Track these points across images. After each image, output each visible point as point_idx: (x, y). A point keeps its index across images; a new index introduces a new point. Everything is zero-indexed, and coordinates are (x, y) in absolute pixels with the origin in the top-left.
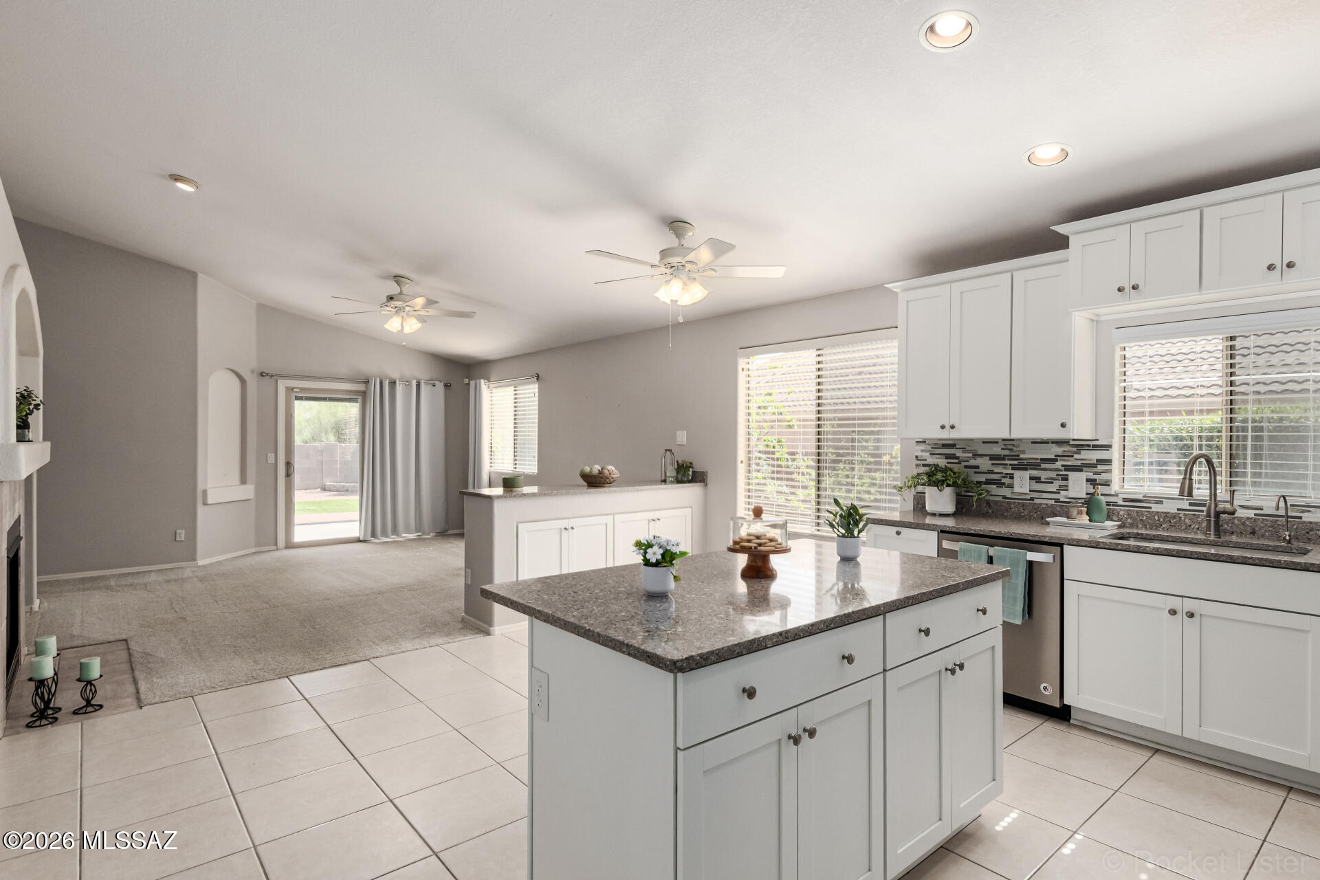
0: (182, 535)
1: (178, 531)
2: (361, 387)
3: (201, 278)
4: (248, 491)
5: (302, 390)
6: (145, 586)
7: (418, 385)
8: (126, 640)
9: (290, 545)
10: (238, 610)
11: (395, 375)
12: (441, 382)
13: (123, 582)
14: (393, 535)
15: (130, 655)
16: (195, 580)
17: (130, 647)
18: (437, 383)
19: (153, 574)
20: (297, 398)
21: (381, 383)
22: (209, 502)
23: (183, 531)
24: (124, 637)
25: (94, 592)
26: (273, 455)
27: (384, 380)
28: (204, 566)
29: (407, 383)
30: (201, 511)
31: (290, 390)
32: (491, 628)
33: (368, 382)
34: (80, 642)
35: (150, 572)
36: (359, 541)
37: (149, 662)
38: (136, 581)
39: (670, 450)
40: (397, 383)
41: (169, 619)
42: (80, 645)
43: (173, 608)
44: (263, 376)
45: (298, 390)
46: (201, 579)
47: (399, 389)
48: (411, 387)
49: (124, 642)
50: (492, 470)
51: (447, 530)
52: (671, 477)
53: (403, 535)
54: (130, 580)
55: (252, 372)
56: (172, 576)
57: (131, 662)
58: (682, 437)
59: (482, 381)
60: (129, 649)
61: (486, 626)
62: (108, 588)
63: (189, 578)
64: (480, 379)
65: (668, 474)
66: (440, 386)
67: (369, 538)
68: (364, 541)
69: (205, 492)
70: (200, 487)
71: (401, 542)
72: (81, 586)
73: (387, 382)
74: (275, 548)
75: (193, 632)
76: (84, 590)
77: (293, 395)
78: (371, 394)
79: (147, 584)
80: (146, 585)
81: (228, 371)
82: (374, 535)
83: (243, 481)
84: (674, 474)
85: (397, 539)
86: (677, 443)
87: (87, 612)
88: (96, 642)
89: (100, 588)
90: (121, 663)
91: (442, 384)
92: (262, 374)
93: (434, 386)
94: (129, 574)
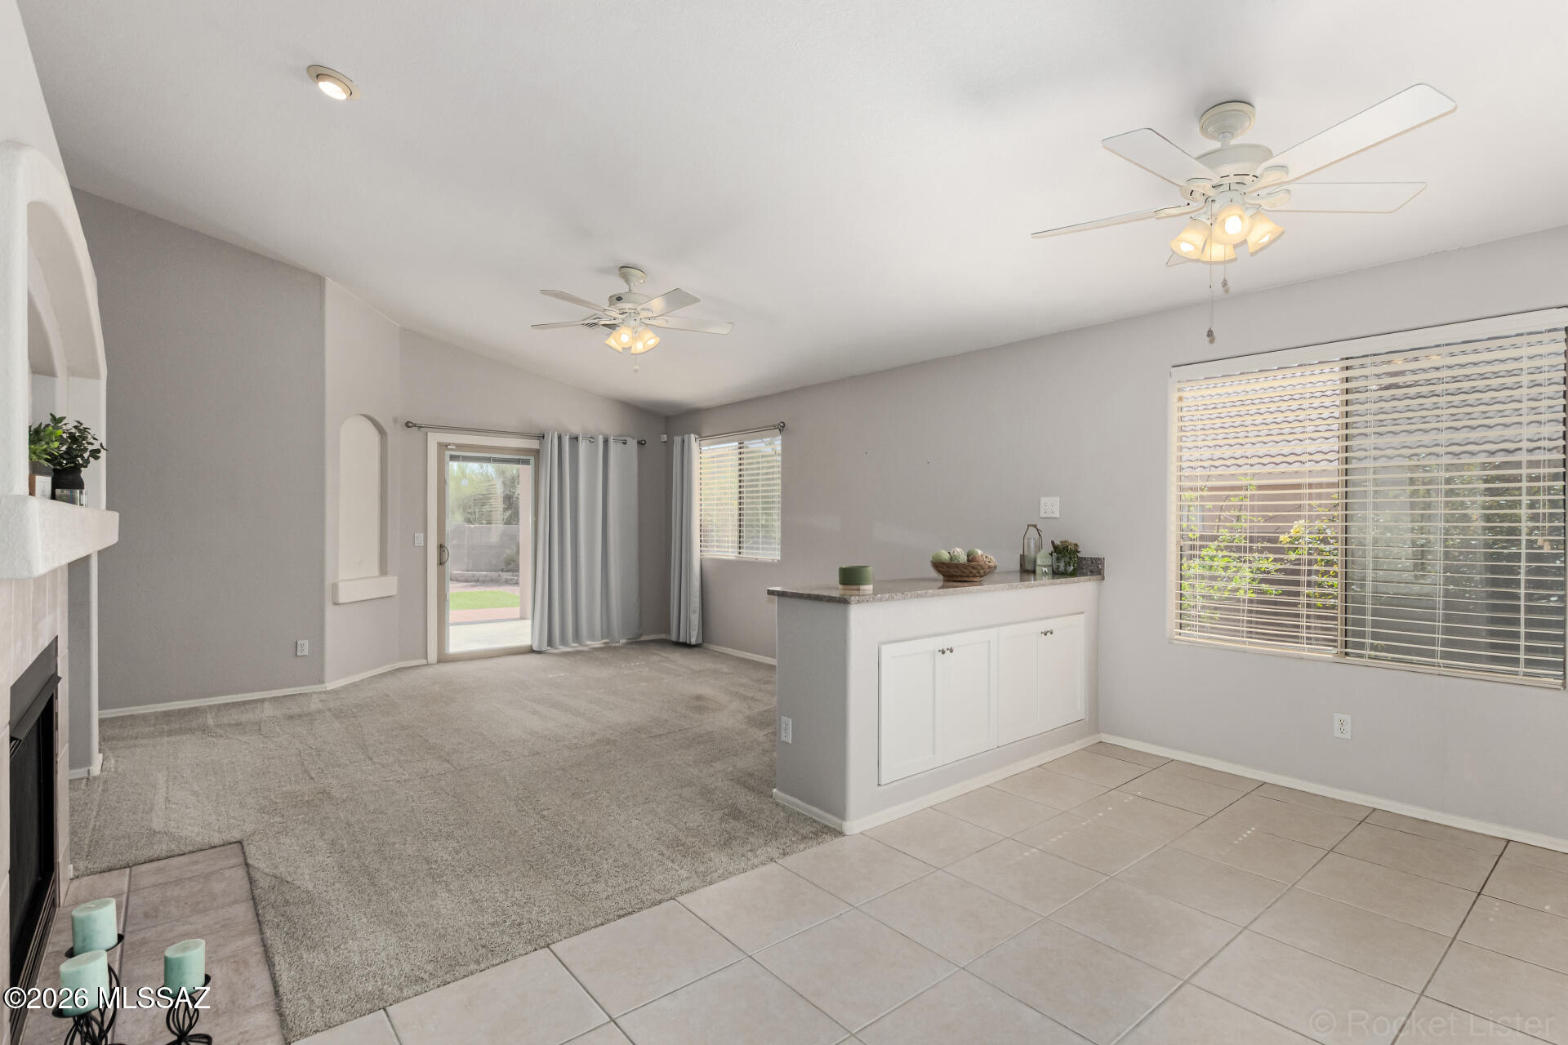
0: (305, 647)
1: (299, 643)
2: (534, 444)
3: (331, 285)
4: (389, 586)
5: (460, 447)
6: (258, 727)
7: (606, 441)
8: (240, 842)
9: (444, 659)
10: (407, 777)
11: (576, 429)
12: (634, 438)
13: (225, 720)
14: (574, 642)
15: (251, 881)
16: (328, 714)
17: (250, 861)
18: (629, 440)
19: (267, 705)
20: (453, 458)
21: (560, 438)
22: (341, 601)
23: (306, 643)
24: (236, 835)
25: (184, 737)
26: (422, 535)
27: (563, 435)
28: (335, 691)
29: (592, 439)
30: (330, 612)
31: (443, 446)
32: (844, 823)
33: (543, 437)
34: (161, 848)
35: (262, 701)
36: (531, 651)
37: (287, 903)
38: (244, 718)
39: (1035, 526)
40: (580, 439)
41: (303, 795)
42: (164, 854)
43: (306, 771)
44: (409, 427)
45: (454, 447)
46: (338, 714)
47: (583, 446)
48: (597, 445)
49: (239, 844)
50: (707, 555)
51: (641, 635)
52: (1045, 566)
53: (588, 643)
54: (235, 716)
55: (395, 421)
56: (295, 710)
57: (253, 898)
58: (1050, 506)
59: (693, 436)
60: (247, 865)
61: (835, 819)
62: (205, 729)
63: (320, 712)
64: (689, 433)
65: (1039, 562)
66: (632, 444)
67: (545, 647)
68: (539, 652)
69: (335, 587)
70: (329, 579)
71: (586, 652)
72: (166, 728)
73: (568, 437)
74: (424, 662)
75: (348, 824)
76: (170, 733)
77: (448, 453)
78: (547, 452)
79: (261, 721)
80: (259, 723)
81: (363, 417)
82: (550, 643)
83: (383, 571)
84: (1048, 561)
85: (580, 649)
86: (1042, 515)
87: (175, 778)
88: (190, 848)
89: (191, 731)
90: (235, 902)
91: (635, 442)
92: (408, 425)
93: (625, 443)
94: (234, 705)
